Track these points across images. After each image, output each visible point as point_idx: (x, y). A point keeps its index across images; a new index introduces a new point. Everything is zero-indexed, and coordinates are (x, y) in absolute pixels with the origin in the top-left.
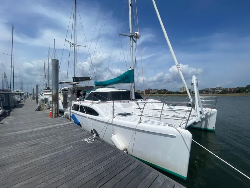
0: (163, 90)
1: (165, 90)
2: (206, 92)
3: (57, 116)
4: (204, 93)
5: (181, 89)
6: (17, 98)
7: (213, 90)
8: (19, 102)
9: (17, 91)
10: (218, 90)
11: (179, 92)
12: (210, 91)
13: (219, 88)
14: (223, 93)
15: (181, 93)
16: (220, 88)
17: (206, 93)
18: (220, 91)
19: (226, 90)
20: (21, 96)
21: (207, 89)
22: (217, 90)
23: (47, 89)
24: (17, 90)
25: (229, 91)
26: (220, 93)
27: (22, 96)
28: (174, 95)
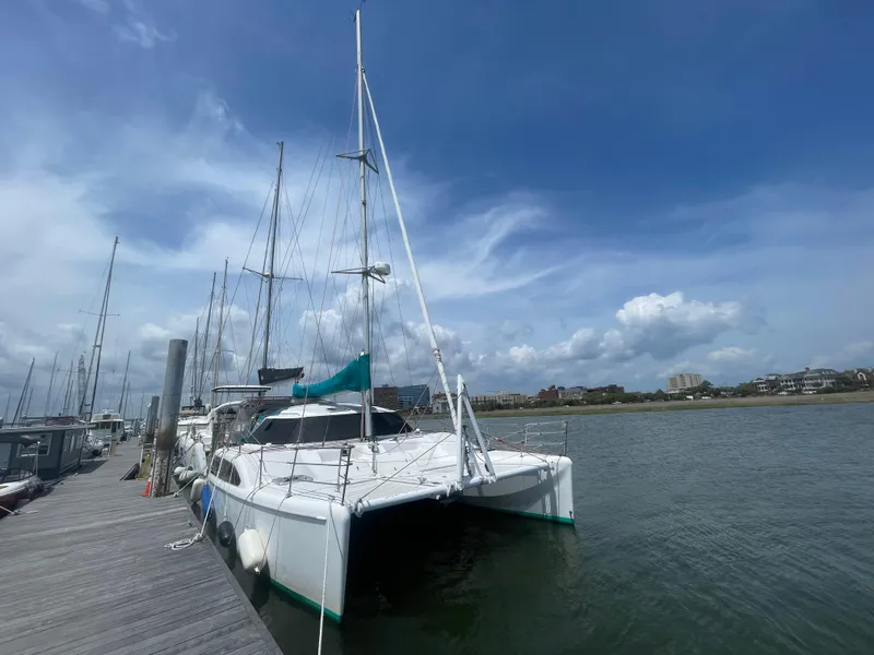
0: (604, 390)
1: (613, 388)
2: (772, 388)
3: (162, 491)
4: (763, 394)
5: (673, 380)
6: (95, 440)
7: (798, 379)
8: (96, 453)
9: (106, 417)
10: (816, 378)
11: (666, 395)
12: (787, 386)
13: (819, 371)
14: (839, 391)
15: (673, 397)
16: (823, 373)
17: (773, 394)
18: (826, 383)
19: (846, 378)
20: (114, 431)
21: (773, 378)
22: (811, 379)
23: (191, 408)
24: (106, 413)
25: (863, 382)
26: (828, 391)
27: (118, 431)
28: (648, 404)
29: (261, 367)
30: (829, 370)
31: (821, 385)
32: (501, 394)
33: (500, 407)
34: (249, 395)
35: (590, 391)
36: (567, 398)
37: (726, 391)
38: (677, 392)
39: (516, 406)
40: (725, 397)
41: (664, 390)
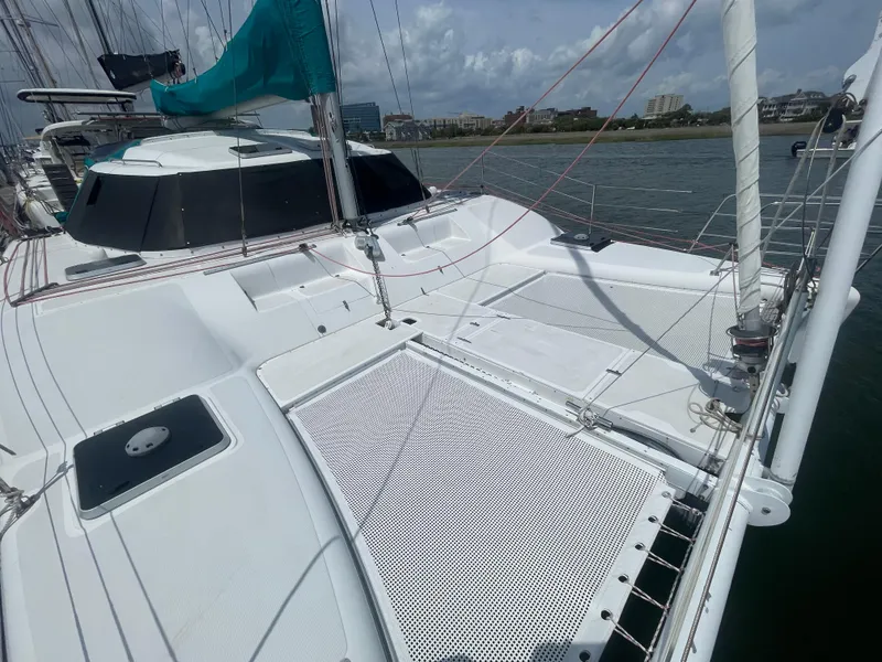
0: (576, 113)
1: (586, 112)
5: (652, 103)
7: (783, 103)
13: (809, 94)
15: (650, 125)
16: (811, 97)
29: (100, 52)
30: (818, 94)
31: (800, 111)
32: (462, 116)
33: (462, 133)
34: (99, 109)
35: (561, 114)
36: (535, 123)
37: (702, 117)
38: (655, 117)
39: (480, 132)
40: (701, 124)
41: (640, 116)
